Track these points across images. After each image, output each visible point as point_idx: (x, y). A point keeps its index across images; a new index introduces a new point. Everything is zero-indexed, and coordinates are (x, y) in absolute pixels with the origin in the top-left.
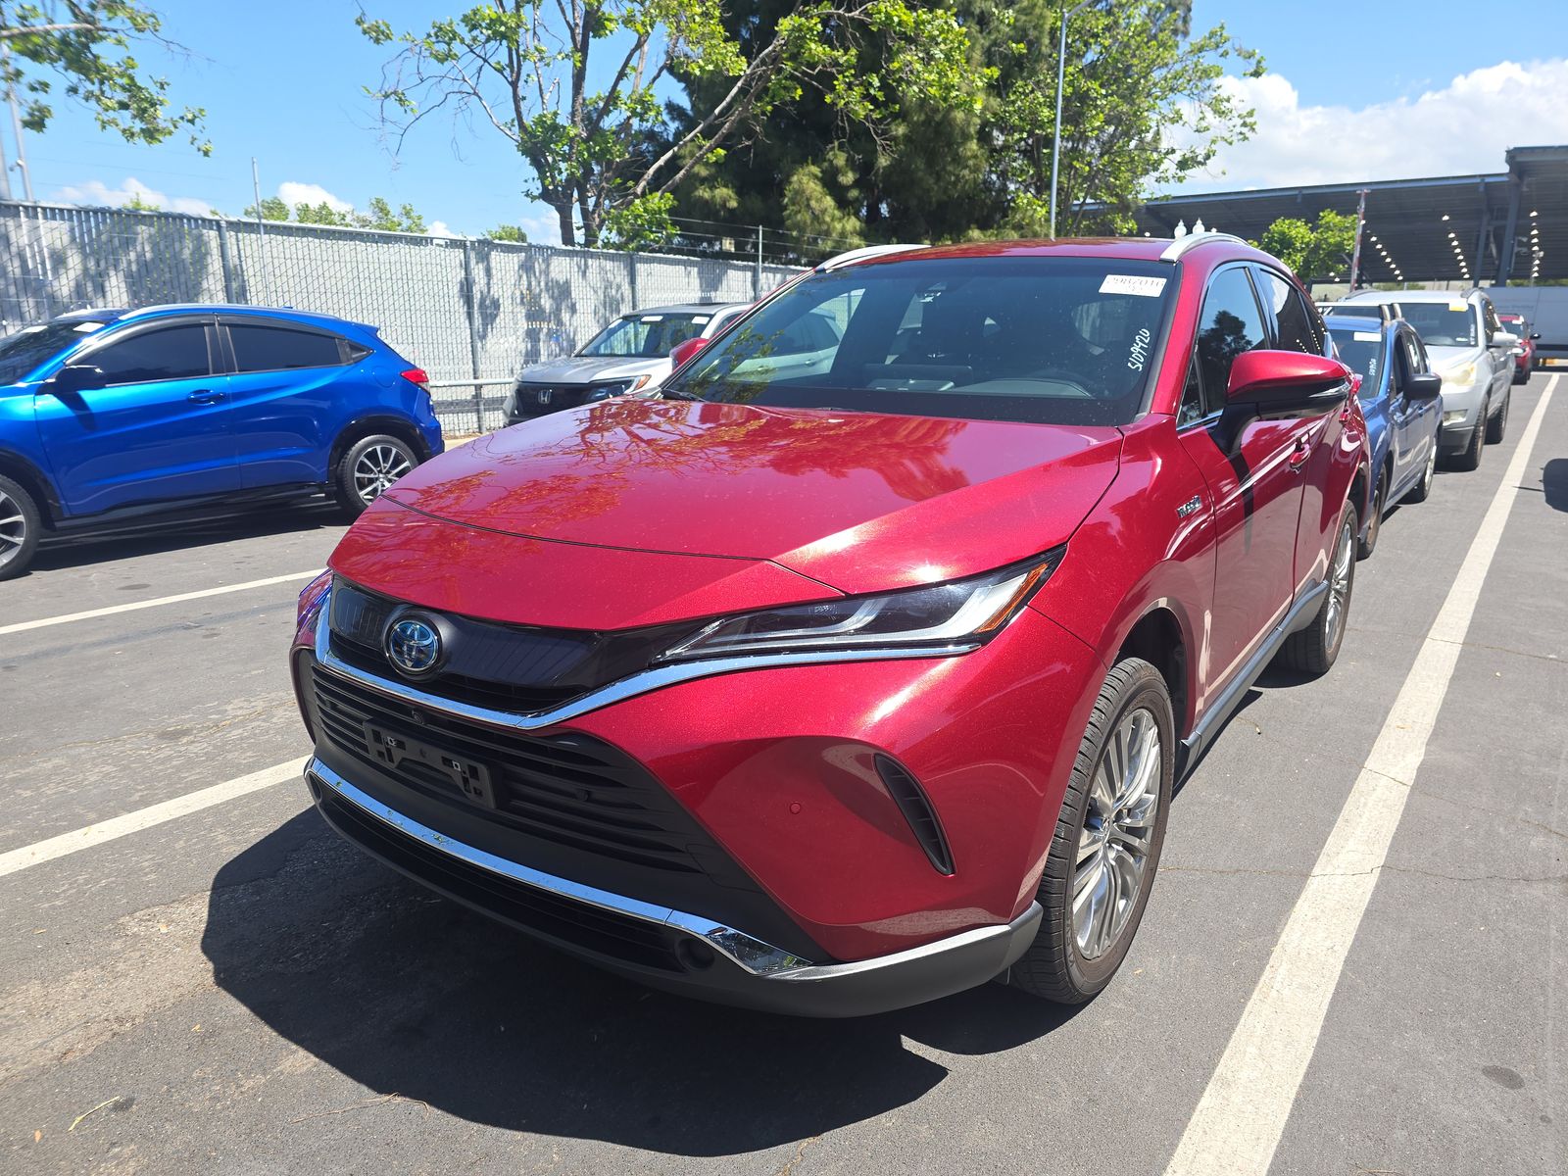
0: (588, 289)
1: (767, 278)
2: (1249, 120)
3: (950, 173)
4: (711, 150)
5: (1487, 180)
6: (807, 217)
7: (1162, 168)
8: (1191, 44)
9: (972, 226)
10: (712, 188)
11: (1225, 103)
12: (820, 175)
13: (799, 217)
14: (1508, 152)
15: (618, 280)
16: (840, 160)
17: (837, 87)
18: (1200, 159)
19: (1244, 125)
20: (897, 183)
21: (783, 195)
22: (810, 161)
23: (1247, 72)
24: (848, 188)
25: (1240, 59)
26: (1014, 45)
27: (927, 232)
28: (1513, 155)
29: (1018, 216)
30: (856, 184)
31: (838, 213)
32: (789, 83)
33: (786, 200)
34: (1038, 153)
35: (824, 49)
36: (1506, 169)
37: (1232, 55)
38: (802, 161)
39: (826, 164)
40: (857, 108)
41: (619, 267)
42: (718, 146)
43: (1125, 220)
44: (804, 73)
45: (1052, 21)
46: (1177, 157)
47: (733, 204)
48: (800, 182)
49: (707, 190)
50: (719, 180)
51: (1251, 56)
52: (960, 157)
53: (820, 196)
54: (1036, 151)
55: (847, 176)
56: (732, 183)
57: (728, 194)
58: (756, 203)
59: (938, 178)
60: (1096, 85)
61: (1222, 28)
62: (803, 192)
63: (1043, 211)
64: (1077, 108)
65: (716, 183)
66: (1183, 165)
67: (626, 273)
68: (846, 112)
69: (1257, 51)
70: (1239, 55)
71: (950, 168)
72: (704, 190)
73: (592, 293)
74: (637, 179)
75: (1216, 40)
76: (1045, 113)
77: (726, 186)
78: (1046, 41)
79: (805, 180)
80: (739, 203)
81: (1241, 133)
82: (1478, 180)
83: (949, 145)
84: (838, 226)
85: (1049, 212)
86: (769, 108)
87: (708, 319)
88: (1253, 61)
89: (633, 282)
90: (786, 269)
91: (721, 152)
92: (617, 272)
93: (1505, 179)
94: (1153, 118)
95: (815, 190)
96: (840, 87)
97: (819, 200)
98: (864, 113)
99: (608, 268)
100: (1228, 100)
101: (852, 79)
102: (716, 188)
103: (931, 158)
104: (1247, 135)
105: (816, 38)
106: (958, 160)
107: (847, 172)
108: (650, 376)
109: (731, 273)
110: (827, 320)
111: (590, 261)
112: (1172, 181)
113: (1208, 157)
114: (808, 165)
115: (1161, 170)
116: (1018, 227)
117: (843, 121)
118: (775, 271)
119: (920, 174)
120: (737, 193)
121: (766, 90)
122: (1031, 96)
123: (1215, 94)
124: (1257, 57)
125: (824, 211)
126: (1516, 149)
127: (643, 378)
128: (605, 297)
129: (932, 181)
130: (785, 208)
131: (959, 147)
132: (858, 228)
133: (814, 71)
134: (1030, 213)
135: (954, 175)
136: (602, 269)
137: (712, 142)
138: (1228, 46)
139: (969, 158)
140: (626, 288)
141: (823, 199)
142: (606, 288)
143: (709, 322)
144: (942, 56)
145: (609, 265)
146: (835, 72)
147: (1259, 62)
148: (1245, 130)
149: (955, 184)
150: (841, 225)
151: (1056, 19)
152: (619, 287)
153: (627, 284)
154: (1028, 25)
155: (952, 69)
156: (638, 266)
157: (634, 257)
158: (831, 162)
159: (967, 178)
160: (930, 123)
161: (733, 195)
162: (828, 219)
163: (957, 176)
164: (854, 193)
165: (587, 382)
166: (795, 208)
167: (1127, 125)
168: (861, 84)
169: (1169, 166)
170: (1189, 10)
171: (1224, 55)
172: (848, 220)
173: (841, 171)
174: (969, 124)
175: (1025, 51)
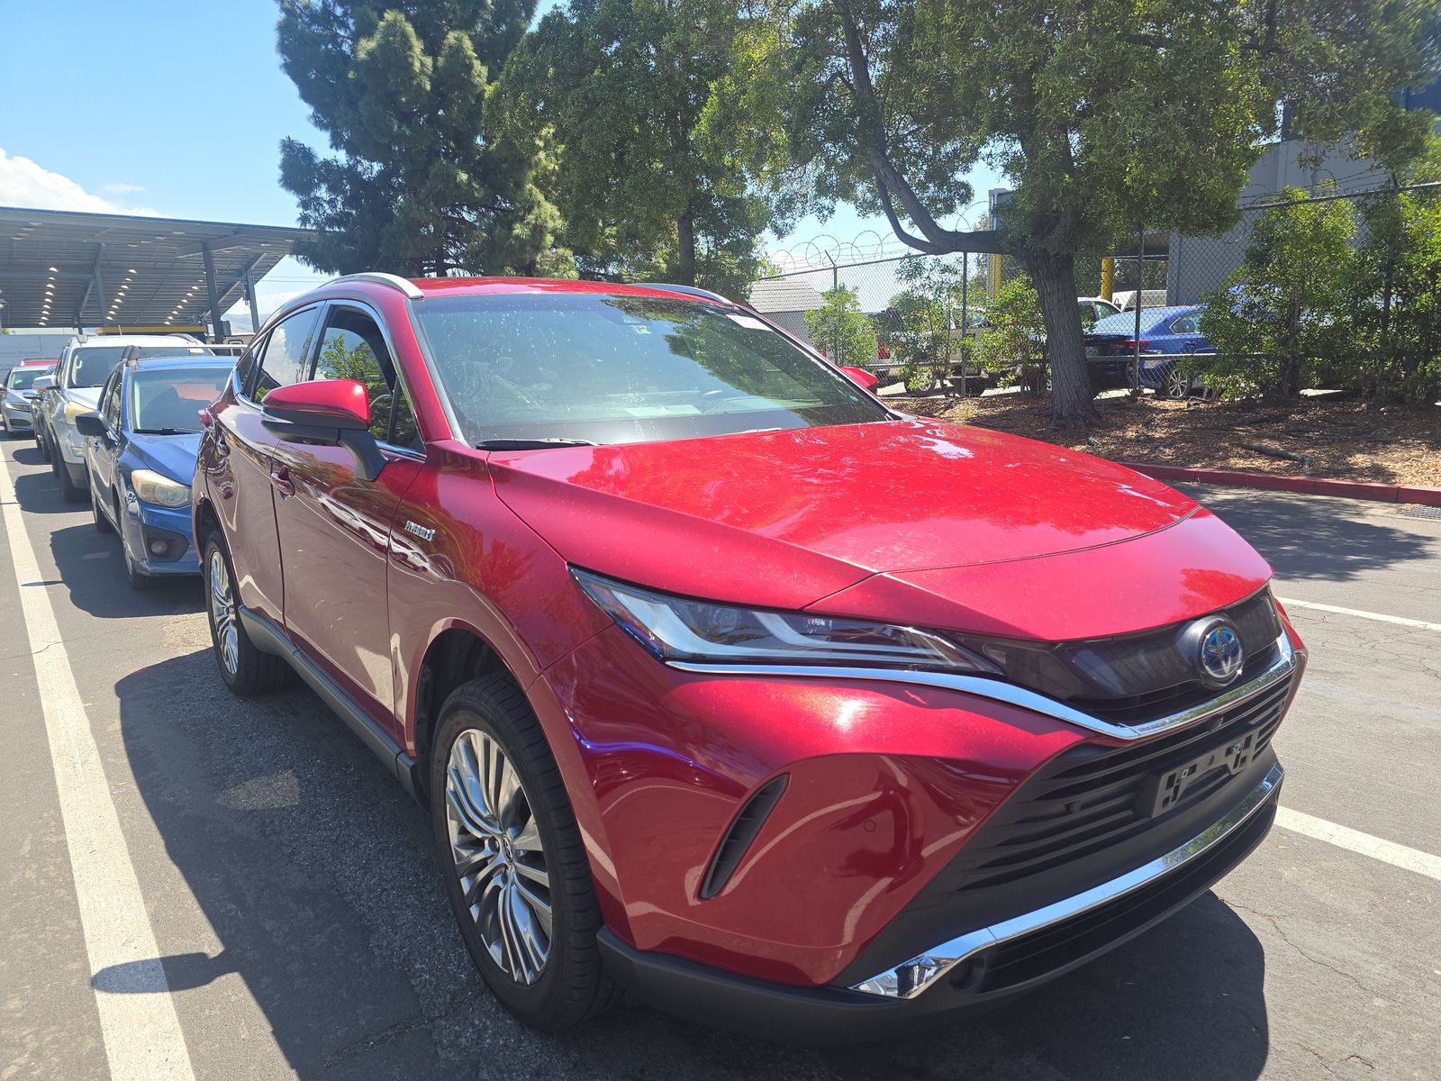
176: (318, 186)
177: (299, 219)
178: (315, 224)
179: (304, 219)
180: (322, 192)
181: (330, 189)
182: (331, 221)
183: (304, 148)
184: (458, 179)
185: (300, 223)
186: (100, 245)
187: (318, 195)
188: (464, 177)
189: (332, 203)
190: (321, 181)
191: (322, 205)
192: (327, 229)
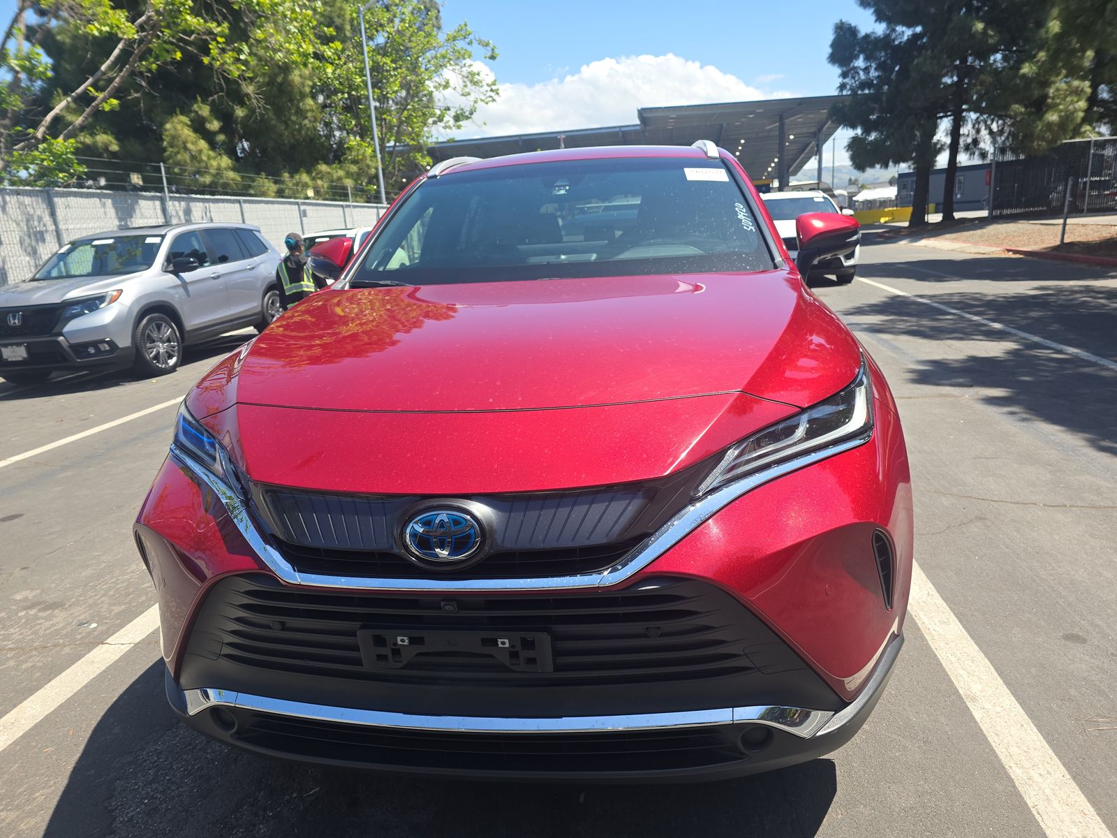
0: (10, 222)
1: (174, 206)
2: (494, 88)
3: (294, 123)
4: (105, 100)
5: (623, 129)
6: (187, 157)
7: (445, 119)
8: (448, 34)
9: (320, 162)
10: (92, 134)
11: (476, 76)
12: (189, 123)
13: (179, 157)
14: (639, 111)
15: (39, 212)
16: (205, 111)
17: (212, 51)
18: (467, 114)
19: (492, 90)
20: (254, 130)
21: (162, 140)
22: (178, 112)
23: (487, 56)
24: (215, 133)
25: (480, 47)
26: (325, 29)
27: (285, 167)
28: (642, 113)
29: (353, 154)
30: (221, 130)
31: (212, 153)
32: (167, 46)
33: (165, 143)
34: (356, 109)
35: (198, 20)
36: (638, 122)
37: (475, 44)
38: (171, 112)
39: (193, 114)
40: (231, 68)
41: (37, 202)
42: (111, 97)
43: (423, 157)
44: (181, 39)
45: (349, 12)
46: (452, 113)
47: (115, 147)
48: (175, 129)
49: (88, 136)
50: (98, 128)
51: (487, 45)
52: (301, 110)
53: (194, 140)
54: (353, 106)
55: (213, 124)
56: (110, 130)
57: (108, 140)
58: (136, 147)
59: (287, 126)
60: (388, 60)
61: (466, 25)
62: (179, 136)
63: (369, 151)
64: (379, 77)
65: (95, 131)
66: (457, 118)
67: (45, 207)
68: (223, 73)
69: (490, 42)
70: (479, 44)
71: (294, 118)
72: (85, 137)
73: (15, 225)
74: (35, 125)
75: (462, 33)
76: (358, 80)
77: (105, 133)
78: (348, 27)
79: (179, 127)
80: (120, 146)
81: (490, 97)
82: (617, 129)
83: (291, 101)
84: (214, 163)
85: (374, 151)
86: (154, 66)
87: (160, 238)
88: (489, 49)
89: (53, 214)
90: (188, 198)
91: (115, 102)
92: (36, 206)
93: (638, 128)
94: (430, 85)
95: (189, 135)
96: (214, 52)
97: (194, 143)
98: (238, 73)
99: (27, 203)
100: (478, 74)
101: (224, 46)
102: (96, 134)
103: (279, 111)
104: (494, 98)
105: (188, 12)
106: (301, 113)
107: (212, 121)
108: (122, 291)
109: (142, 203)
110: (254, 232)
111: (8, 198)
112: (453, 128)
113: (471, 114)
114: (177, 115)
115: (444, 121)
116: (355, 162)
117: (219, 79)
118: (179, 199)
119: (274, 122)
120: (117, 139)
121: (150, 51)
122: (345, 67)
123: (470, 70)
124: (491, 46)
125: (200, 151)
126: (642, 109)
127: (115, 293)
128: (28, 228)
129: (283, 127)
130: (164, 150)
131: (299, 103)
132: (230, 165)
133: (190, 37)
134: (362, 151)
135: (298, 124)
136: (21, 204)
137: (106, 93)
138: (471, 37)
139: (308, 111)
140: (47, 219)
141: (198, 142)
142: (28, 221)
143: (162, 241)
144: (297, 31)
145: (27, 200)
146: (209, 39)
147: (493, 50)
148: (492, 94)
149: (299, 130)
150: (216, 163)
151: (352, 12)
152: (40, 219)
153: (47, 216)
154: (333, 15)
155: (305, 41)
156: (56, 200)
157: (51, 192)
158: (196, 112)
159: (308, 126)
160: (273, 84)
161: (113, 141)
162: (204, 158)
163: (300, 124)
164: (221, 137)
165: (59, 301)
166: (175, 150)
167: (413, 89)
168: (233, 50)
169: (449, 118)
170: (439, 12)
171: (470, 43)
172: (221, 159)
173: (207, 120)
174: (304, 86)
175: (334, 33)
176: (857, 57)
177: (838, 88)
178: (850, 89)
179: (842, 87)
180: (860, 63)
181: (867, 59)
182: (863, 85)
183: (851, 27)
184: (974, 29)
185: (838, 90)
186: (722, 125)
187: (856, 65)
188: (980, 26)
189: (866, 70)
190: (860, 52)
191: (858, 73)
192: (859, 92)
